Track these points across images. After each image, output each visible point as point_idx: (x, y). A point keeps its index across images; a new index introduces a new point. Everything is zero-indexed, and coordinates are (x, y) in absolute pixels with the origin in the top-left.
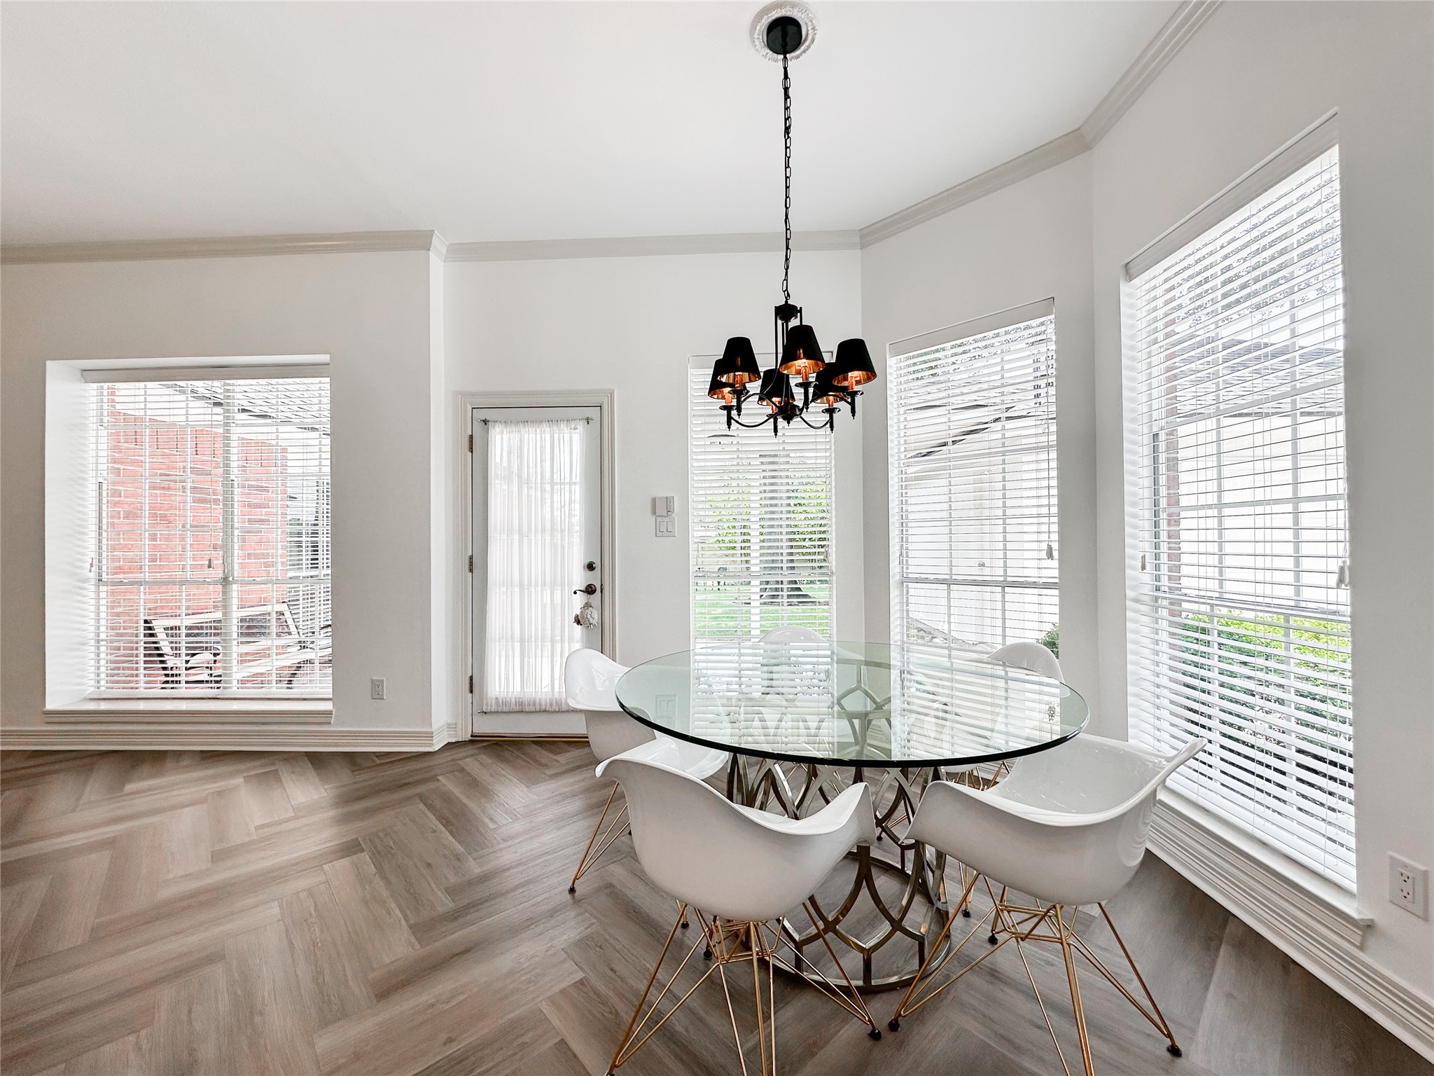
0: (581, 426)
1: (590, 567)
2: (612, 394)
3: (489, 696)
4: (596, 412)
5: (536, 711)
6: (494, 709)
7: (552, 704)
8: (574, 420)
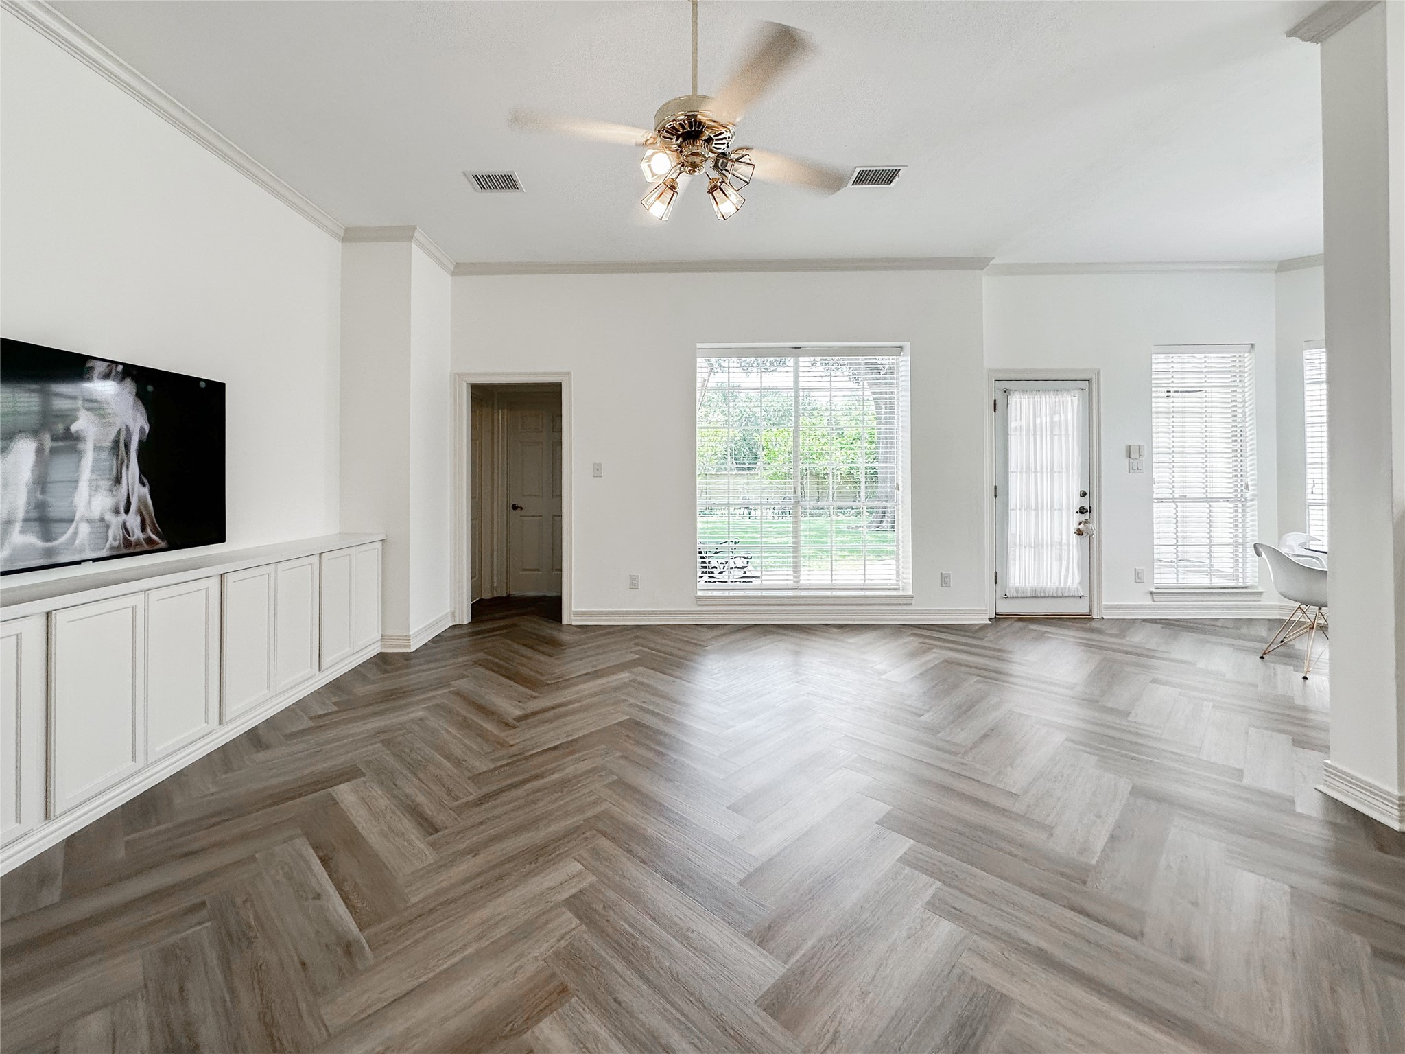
1: (1084, 494)
2: (1099, 372)
3: (1010, 586)
4: (1086, 384)
5: (1046, 597)
6: (1014, 595)
7: (1057, 591)
8: (1072, 390)
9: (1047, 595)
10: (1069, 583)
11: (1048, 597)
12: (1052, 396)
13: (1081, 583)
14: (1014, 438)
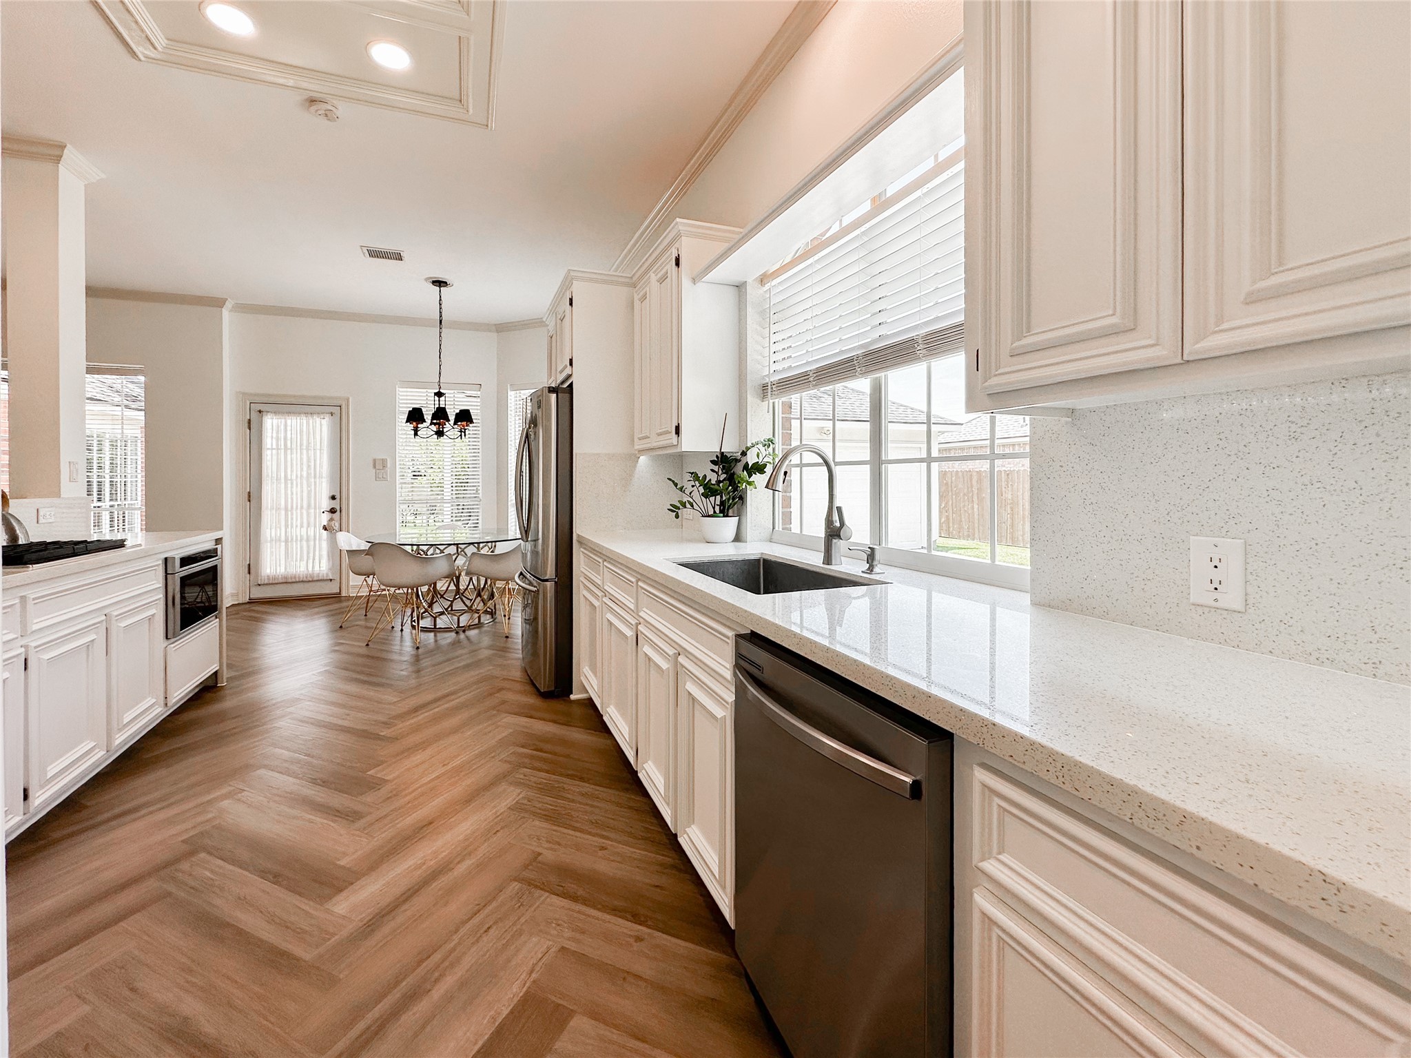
0: (328, 417)
1: (333, 498)
2: (348, 400)
3: (263, 575)
4: (336, 410)
5: (296, 582)
6: (266, 582)
7: (306, 577)
8: (323, 413)
9: (297, 580)
10: (317, 568)
11: (299, 582)
12: (304, 419)
13: (330, 569)
14: (269, 452)
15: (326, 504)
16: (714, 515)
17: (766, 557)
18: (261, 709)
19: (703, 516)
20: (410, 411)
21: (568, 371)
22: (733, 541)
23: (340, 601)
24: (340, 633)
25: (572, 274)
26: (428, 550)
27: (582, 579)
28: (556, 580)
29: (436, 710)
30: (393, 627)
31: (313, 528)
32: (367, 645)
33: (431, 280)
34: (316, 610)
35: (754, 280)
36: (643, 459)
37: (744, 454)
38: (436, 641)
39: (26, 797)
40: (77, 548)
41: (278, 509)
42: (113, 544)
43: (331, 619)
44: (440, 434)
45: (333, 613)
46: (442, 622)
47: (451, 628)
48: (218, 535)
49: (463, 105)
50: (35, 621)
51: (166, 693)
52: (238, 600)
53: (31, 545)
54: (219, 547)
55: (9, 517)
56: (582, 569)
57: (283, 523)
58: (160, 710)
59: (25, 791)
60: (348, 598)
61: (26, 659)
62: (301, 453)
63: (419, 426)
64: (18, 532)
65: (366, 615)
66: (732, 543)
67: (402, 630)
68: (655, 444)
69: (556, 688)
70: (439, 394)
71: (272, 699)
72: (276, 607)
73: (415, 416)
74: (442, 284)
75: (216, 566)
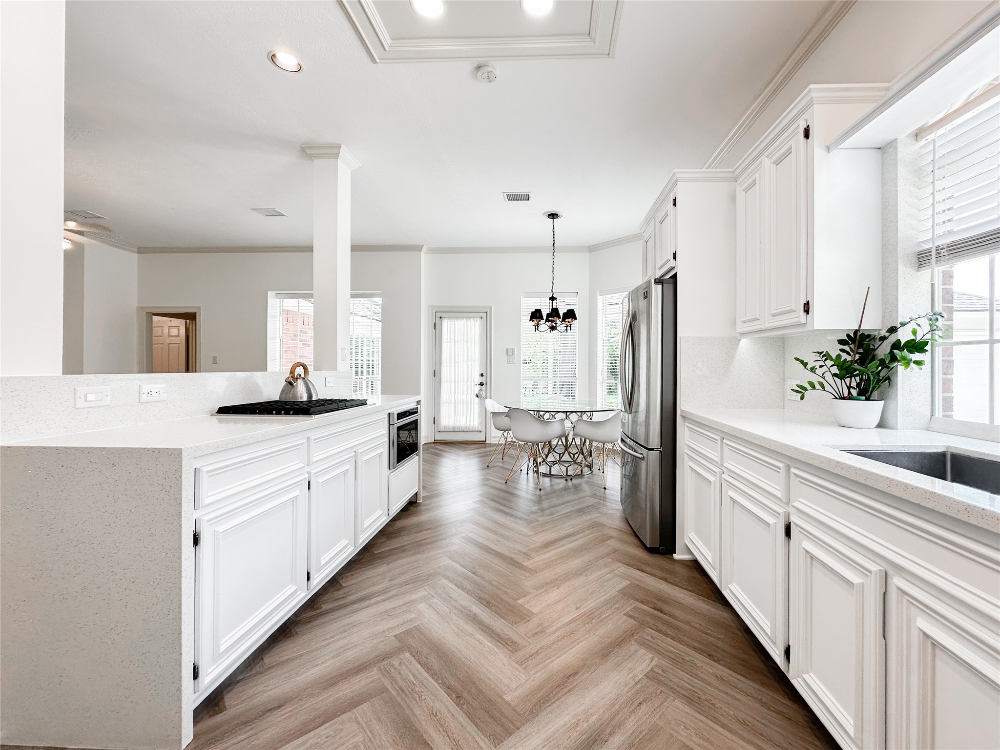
0: (479, 320)
1: (482, 375)
2: (491, 308)
3: (441, 425)
4: (484, 314)
5: (460, 431)
6: (443, 430)
7: (466, 428)
8: (476, 317)
9: (461, 430)
10: (472, 423)
12: (465, 321)
13: (480, 424)
14: (445, 344)
15: (478, 379)
16: (850, 397)
17: (954, 451)
18: (442, 525)
19: (836, 398)
20: (532, 312)
21: (672, 263)
22: (875, 427)
23: (485, 447)
24: (488, 471)
25: (678, 175)
26: (544, 415)
27: (687, 451)
28: (661, 450)
29: (561, 549)
30: (521, 470)
31: (470, 395)
32: (506, 483)
33: (547, 214)
34: (472, 451)
35: (907, 136)
36: (744, 342)
37: (893, 330)
38: (551, 486)
39: (308, 579)
40: (341, 405)
41: (450, 381)
42: (360, 403)
43: (481, 459)
44: (553, 328)
45: (482, 455)
46: (555, 470)
47: (562, 475)
48: (418, 398)
49: (591, 39)
50: (315, 455)
51: (389, 507)
52: (428, 441)
53: (319, 400)
54: (419, 406)
55: (308, 381)
56: (687, 442)
57: (453, 391)
58: (385, 518)
59: (308, 574)
60: (491, 445)
61: (309, 482)
62: (463, 344)
63: (539, 323)
64: (312, 392)
65: (503, 459)
66: (874, 429)
67: (528, 473)
68: (768, 325)
69: (660, 546)
70: (552, 299)
71: (449, 519)
72: (450, 448)
73: (536, 315)
74: (555, 216)
75: (417, 419)
